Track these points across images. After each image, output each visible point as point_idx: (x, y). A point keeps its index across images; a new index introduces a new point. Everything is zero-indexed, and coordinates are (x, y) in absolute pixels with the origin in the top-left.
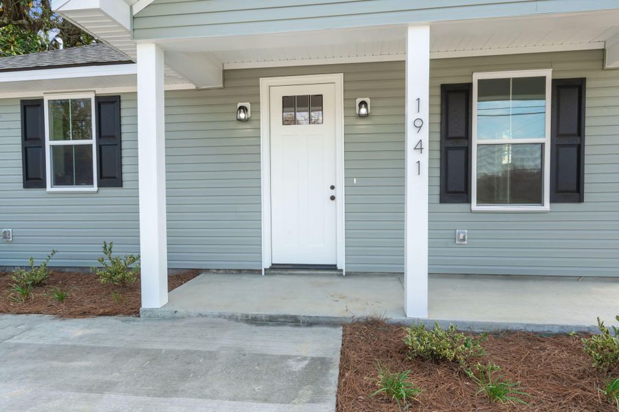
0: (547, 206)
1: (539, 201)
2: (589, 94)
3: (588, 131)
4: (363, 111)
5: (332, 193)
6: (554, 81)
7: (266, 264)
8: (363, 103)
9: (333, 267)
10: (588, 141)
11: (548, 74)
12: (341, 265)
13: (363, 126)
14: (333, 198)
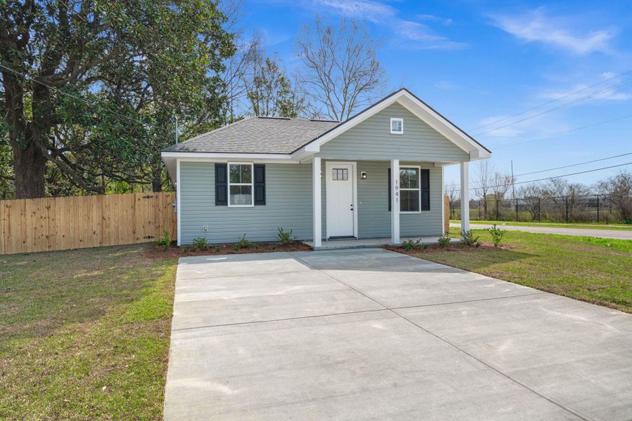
0: (420, 212)
1: (418, 210)
2: (431, 175)
3: (431, 187)
4: (365, 177)
5: (352, 207)
6: (421, 170)
7: (328, 237)
8: (363, 174)
9: (353, 237)
10: (431, 190)
11: (419, 167)
12: (356, 235)
13: (362, 182)
14: (352, 209)
